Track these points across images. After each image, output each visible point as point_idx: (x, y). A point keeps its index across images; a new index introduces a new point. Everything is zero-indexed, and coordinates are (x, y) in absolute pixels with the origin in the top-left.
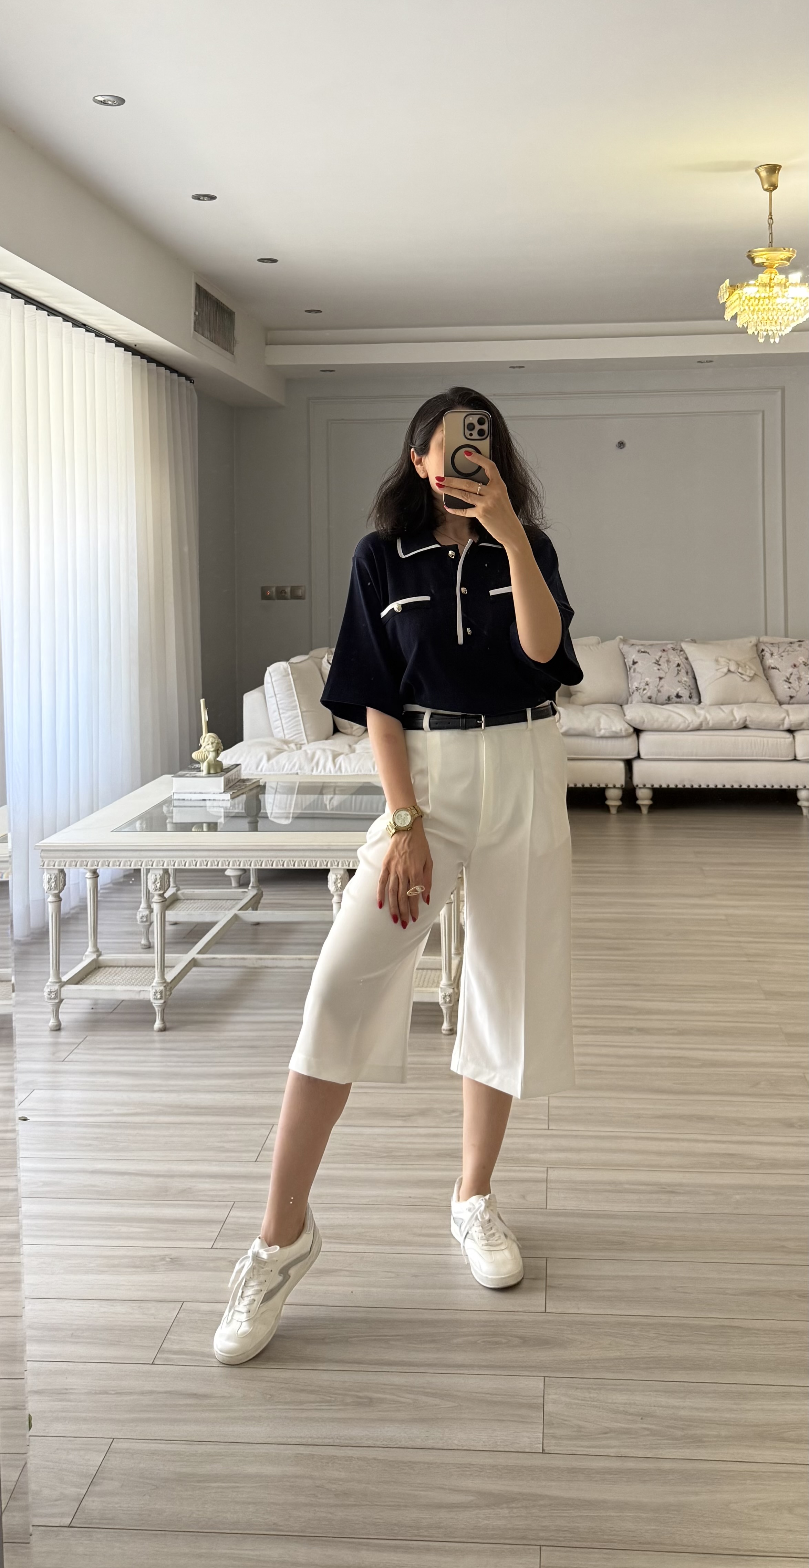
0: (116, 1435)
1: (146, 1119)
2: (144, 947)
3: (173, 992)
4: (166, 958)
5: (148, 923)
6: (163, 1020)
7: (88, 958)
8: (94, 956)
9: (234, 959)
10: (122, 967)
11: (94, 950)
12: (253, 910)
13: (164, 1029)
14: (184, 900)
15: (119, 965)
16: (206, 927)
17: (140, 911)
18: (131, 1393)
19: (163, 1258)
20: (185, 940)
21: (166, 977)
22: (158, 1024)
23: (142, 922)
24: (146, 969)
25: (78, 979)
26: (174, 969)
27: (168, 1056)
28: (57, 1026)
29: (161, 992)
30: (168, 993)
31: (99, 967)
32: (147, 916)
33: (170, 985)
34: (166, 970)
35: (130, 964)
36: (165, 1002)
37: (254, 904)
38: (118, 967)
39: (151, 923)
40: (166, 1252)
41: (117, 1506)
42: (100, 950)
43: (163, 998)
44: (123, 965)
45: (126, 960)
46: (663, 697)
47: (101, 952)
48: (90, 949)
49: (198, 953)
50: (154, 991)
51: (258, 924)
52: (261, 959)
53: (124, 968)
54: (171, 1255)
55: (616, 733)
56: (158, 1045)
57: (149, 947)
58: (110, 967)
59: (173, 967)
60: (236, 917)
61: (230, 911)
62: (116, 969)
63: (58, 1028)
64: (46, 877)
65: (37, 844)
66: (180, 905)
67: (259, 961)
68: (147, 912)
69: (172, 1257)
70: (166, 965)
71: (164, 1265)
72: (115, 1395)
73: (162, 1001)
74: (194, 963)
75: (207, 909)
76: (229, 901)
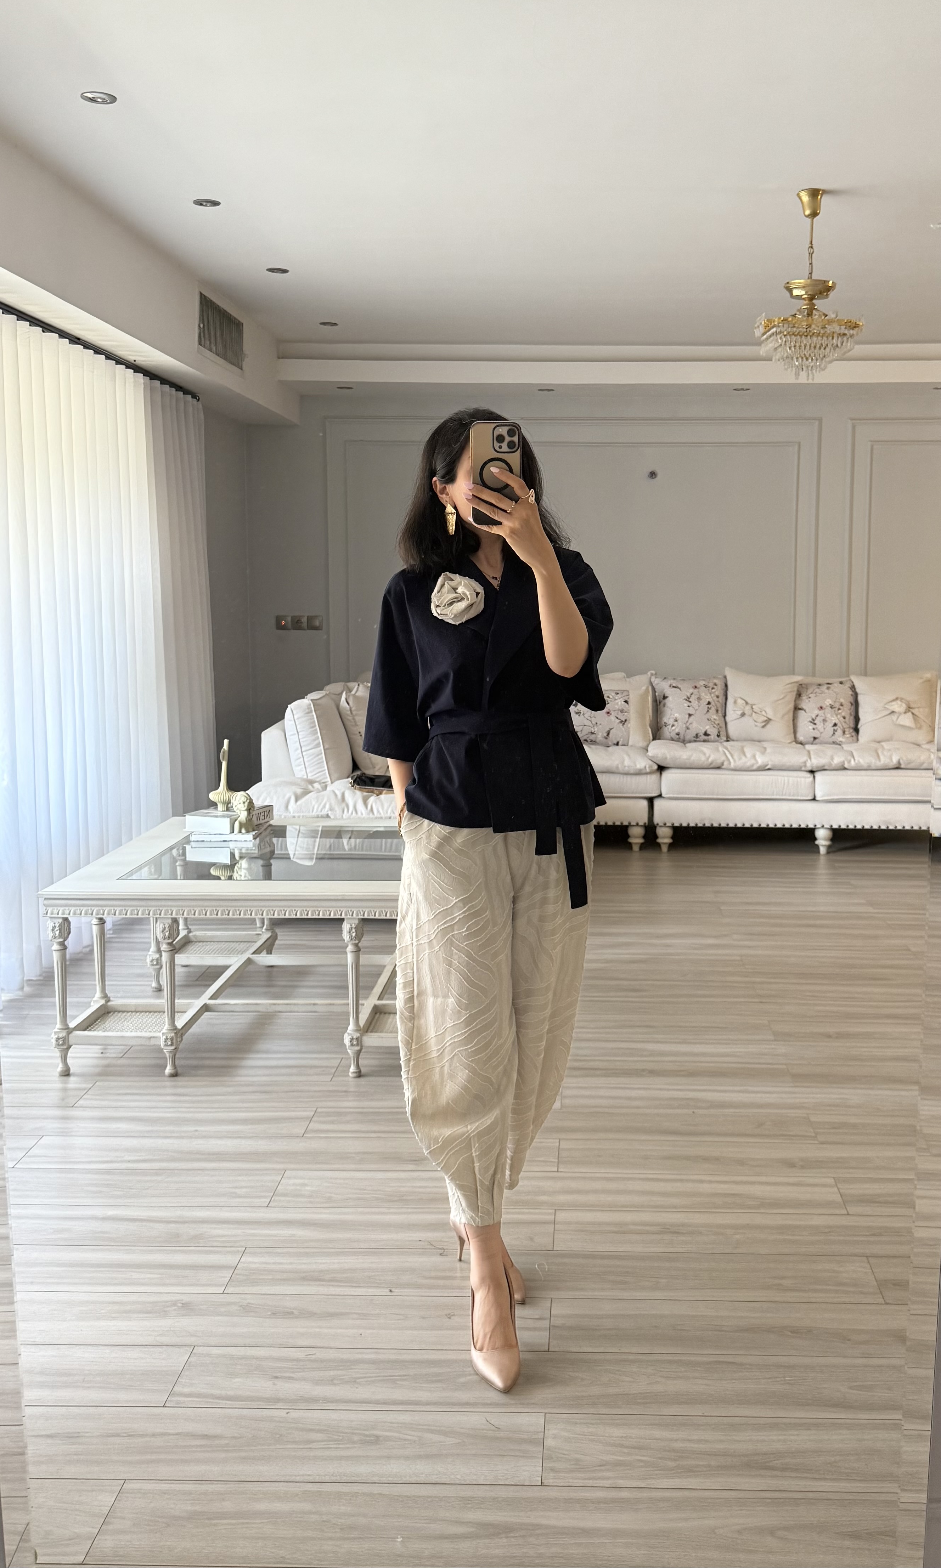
0: (126, 1476)
1: (157, 1165)
2: (155, 990)
3: (184, 1037)
4: (176, 1004)
5: (158, 967)
6: (174, 1065)
7: (96, 1003)
8: (103, 1002)
9: (247, 1004)
10: (132, 1012)
11: (102, 995)
12: (268, 953)
13: (174, 1075)
14: (196, 942)
15: (129, 1010)
16: (219, 971)
17: (150, 953)
18: (143, 1435)
19: (174, 1304)
20: (198, 983)
21: (176, 1023)
22: (169, 1070)
23: (153, 965)
24: (156, 1014)
25: (85, 1025)
26: (186, 1015)
27: (180, 1101)
28: (66, 1071)
29: (172, 1039)
30: (179, 1039)
31: (109, 1013)
32: (157, 960)
33: (181, 1032)
34: (176, 1014)
35: (140, 1009)
36: (175, 1049)
37: (268, 947)
38: (128, 1012)
39: (161, 967)
40: (178, 1297)
41: (128, 1544)
42: (108, 996)
43: (174, 1044)
44: (133, 1010)
45: (136, 1005)
46: (690, 735)
47: (110, 997)
48: (98, 994)
49: (211, 998)
50: (164, 1037)
51: (272, 966)
52: (274, 1004)
53: (134, 1013)
54: (182, 1300)
55: (641, 770)
56: (169, 1091)
57: (159, 989)
58: (119, 1012)
59: (185, 1012)
60: (249, 961)
61: (243, 955)
62: (125, 1013)
63: (67, 1073)
65: (41, 892)
66: (191, 948)
67: (274, 1006)
68: (157, 956)
69: (183, 1302)
70: (176, 1010)
71: (175, 1310)
72: (127, 1438)
73: (173, 1048)
74: (206, 1008)
75: (219, 952)
76: (242, 943)
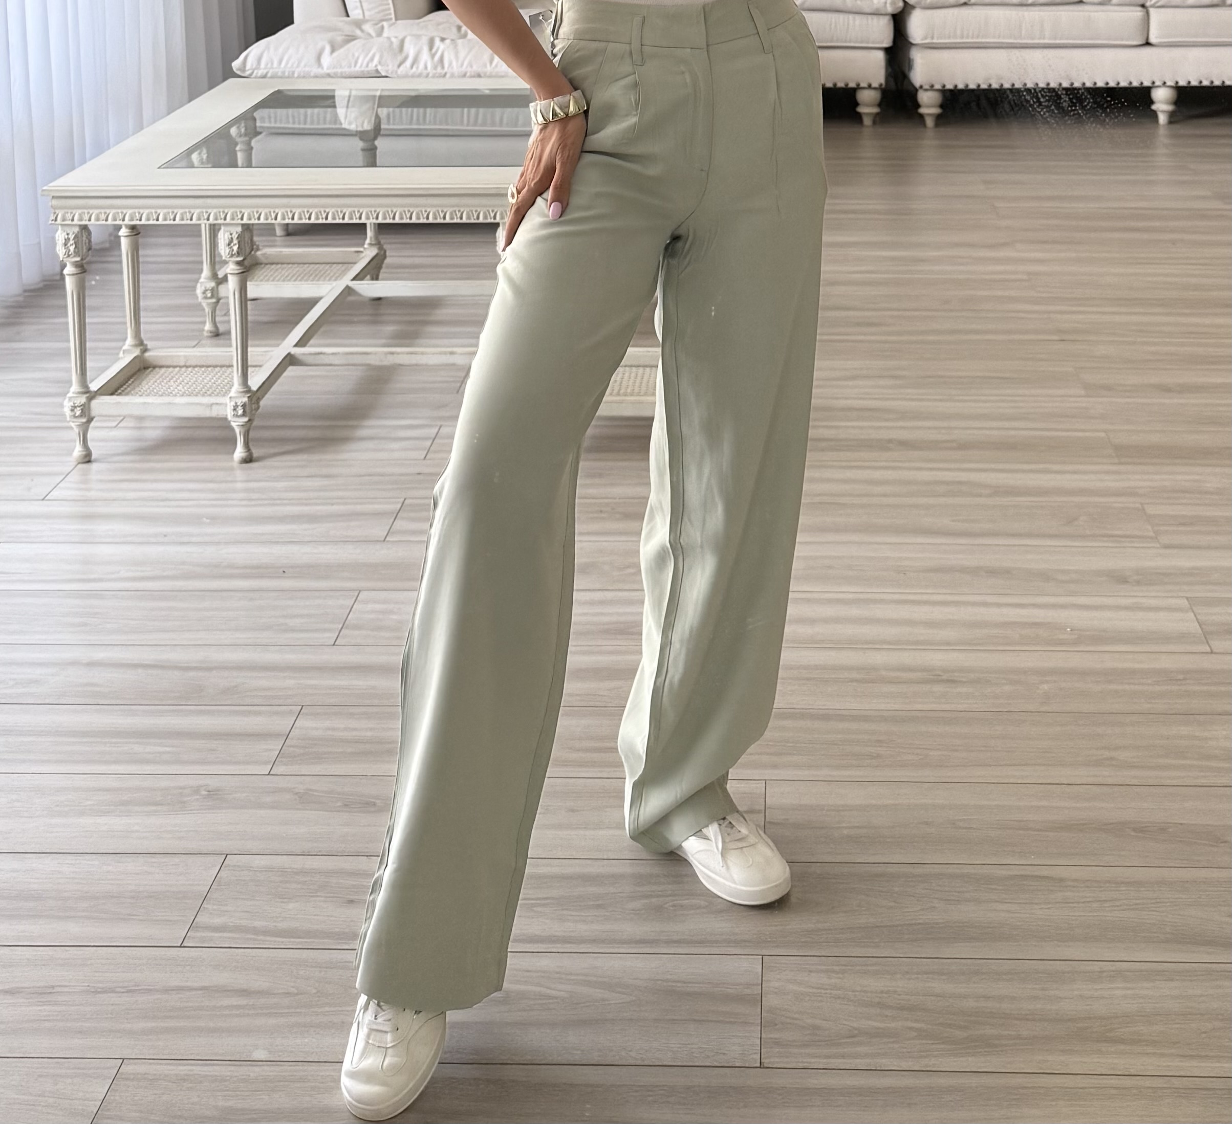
0: (125, 1053)
2: (210, 334)
3: (261, 404)
4: (249, 353)
5: (214, 300)
7: (128, 353)
8: (137, 352)
10: (181, 367)
11: (137, 343)
12: (372, 279)
14: (267, 264)
15: (175, 364)
16: (306, 306)
17: (201, 283)
18: (150, 990)
19: (197, 790)
20: (276, 323)
21: (249, 382)
22: (239, 453)
23: (206, 298)
24: (217, 369)
25: (115, 386)
26: (262, 369)
28: (85, 456)
29: (243, 406)
30: (254, 407)
31: (145, 368)
32: (212, 290)
33: (257, 395)
34: (249, 369)
35: (193, 363)
36: (248, 421)
37: (373, 270)
38: (175, 367)
40: (202, 782)
42: (145, 342)
43: (247, 414)
45: (185, 357)
47: (146, 345)
48: (130, 343)
49: (295, 346)
50: (233, 404)
51: (379, 299)
52: (392, 353)
54: (208, 786)
56: (240, 482)
58: (161, 367)
59: (262, 366)
61: (338, 282)
62: (171, 369)
63: (88, 459)
64: (60, 236)
65: (45, 188)
66: (260, 273)
68: (213, 284)
69: (210, 788)
70: (249, 363)
73: (245, 420)
74: (290, 360)
75: (303, 278)
76: (335, 265)
